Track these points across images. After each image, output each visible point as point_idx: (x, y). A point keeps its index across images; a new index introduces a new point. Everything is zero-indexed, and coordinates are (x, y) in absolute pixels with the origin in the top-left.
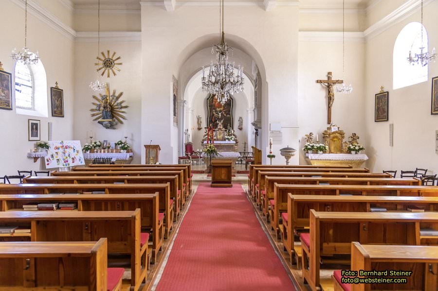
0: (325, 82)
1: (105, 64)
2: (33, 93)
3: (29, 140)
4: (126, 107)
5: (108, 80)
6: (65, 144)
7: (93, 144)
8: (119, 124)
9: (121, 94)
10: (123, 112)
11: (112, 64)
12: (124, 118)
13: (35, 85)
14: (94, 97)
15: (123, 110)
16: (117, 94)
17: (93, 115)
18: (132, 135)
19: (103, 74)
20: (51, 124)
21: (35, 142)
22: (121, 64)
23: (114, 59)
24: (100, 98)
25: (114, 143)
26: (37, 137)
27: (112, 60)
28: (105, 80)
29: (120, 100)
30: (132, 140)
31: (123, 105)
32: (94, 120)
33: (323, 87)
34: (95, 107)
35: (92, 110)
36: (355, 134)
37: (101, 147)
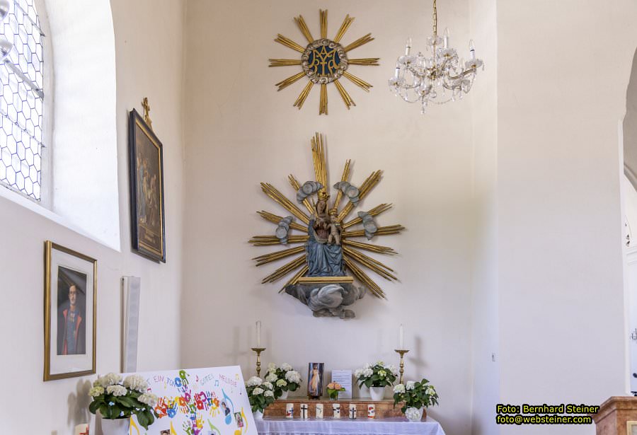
1: (310, 61)
2: (51, 125)
3: (48, 377)
4: (395, 230)
5: (321, 125)
6: (194, 388)
7: (273, 377)
8: (367, 297)
9: (375, 179)
10: (381, 250)
11: (338, 61)
12: (386, 274)
13: (59, 88)
14: (267, 190)
15: (381, 241)
16: (357, 180)
17: (264, 261)
18: (418, 342)
19: (300, 103)
20: (136, 286)
21: (71, 386)
22: (372, 62)
23: (345, 42)
24: (290, 194)
25: (349, 373)
26: (84, 352)
27: (339, 45)
28: (308, 122)
29: (369, 204)
30: (418, 362)
31: (383, 221)
32: (265, 281)
34: (268, 229)
35: (260, 241)
37: (302, 391)
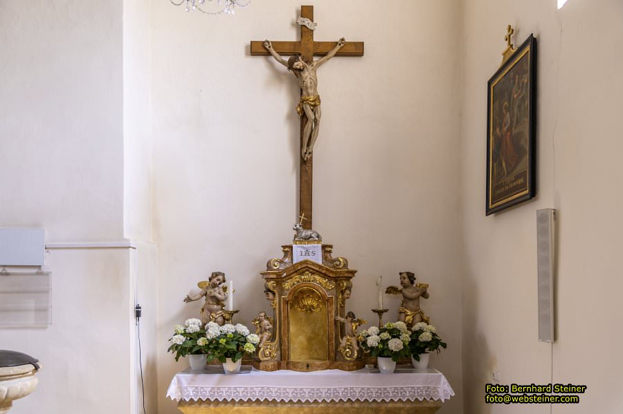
0: (281, 48)
33: (277, 74)
36: (411, 277)
